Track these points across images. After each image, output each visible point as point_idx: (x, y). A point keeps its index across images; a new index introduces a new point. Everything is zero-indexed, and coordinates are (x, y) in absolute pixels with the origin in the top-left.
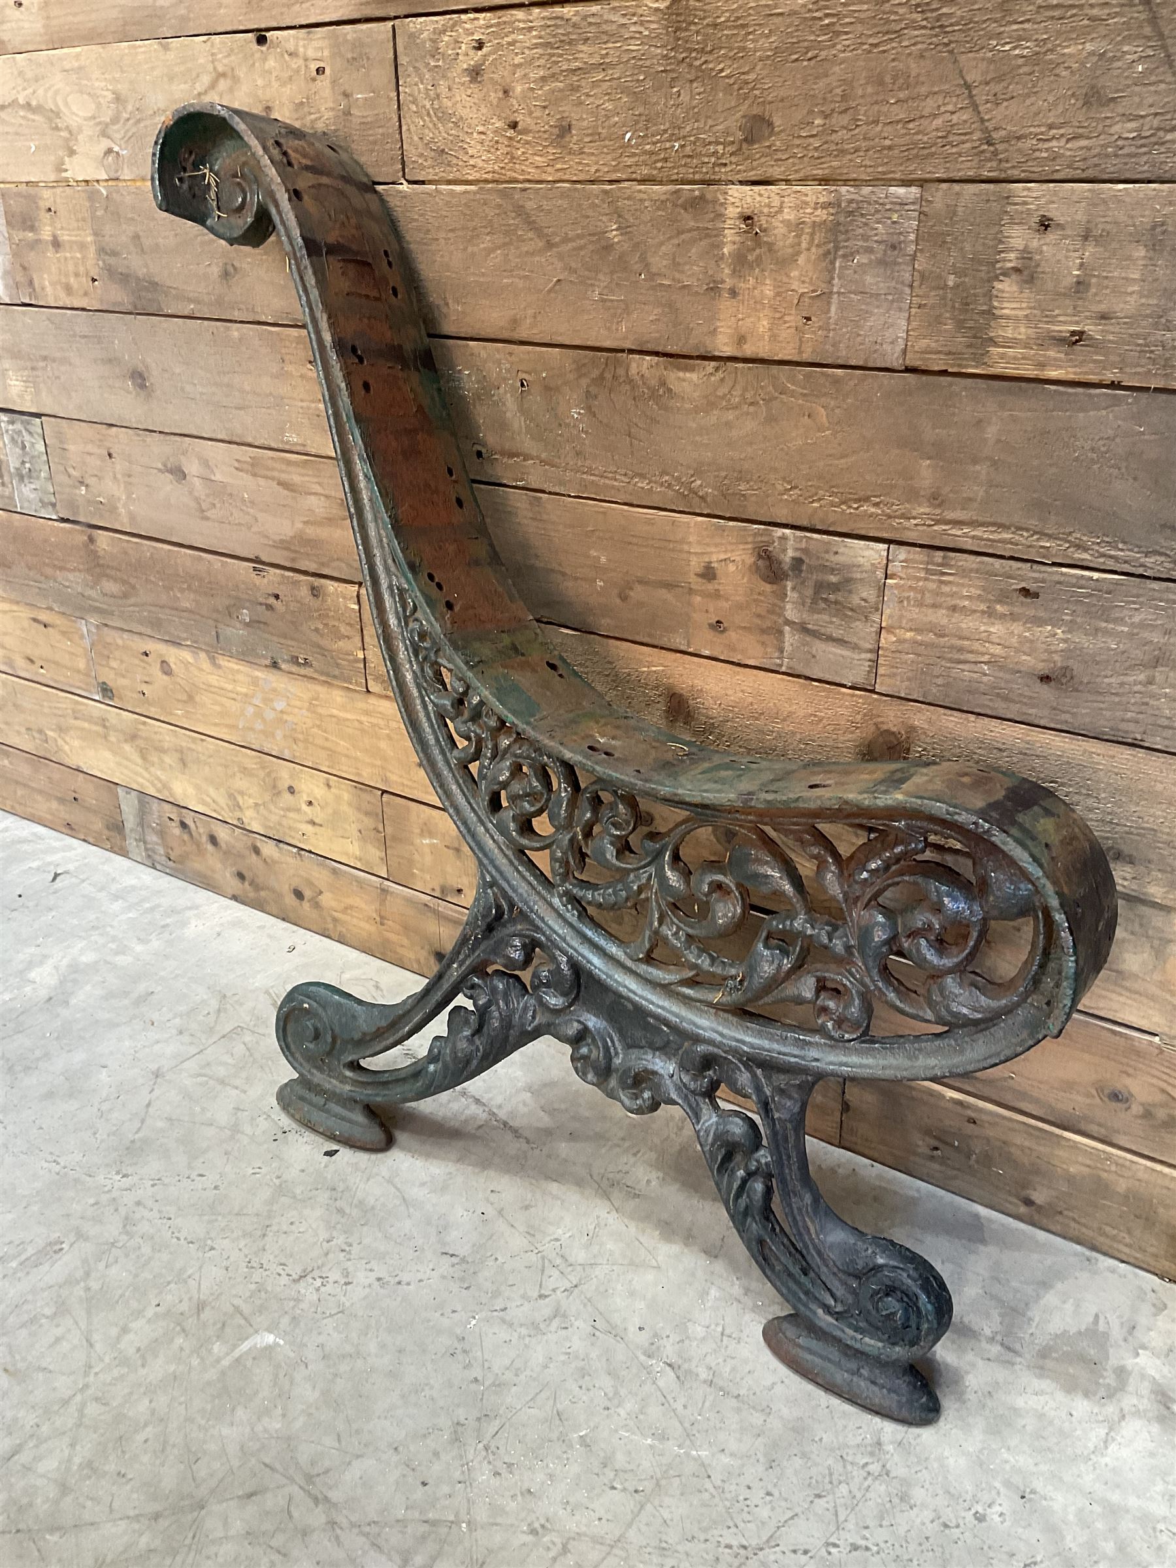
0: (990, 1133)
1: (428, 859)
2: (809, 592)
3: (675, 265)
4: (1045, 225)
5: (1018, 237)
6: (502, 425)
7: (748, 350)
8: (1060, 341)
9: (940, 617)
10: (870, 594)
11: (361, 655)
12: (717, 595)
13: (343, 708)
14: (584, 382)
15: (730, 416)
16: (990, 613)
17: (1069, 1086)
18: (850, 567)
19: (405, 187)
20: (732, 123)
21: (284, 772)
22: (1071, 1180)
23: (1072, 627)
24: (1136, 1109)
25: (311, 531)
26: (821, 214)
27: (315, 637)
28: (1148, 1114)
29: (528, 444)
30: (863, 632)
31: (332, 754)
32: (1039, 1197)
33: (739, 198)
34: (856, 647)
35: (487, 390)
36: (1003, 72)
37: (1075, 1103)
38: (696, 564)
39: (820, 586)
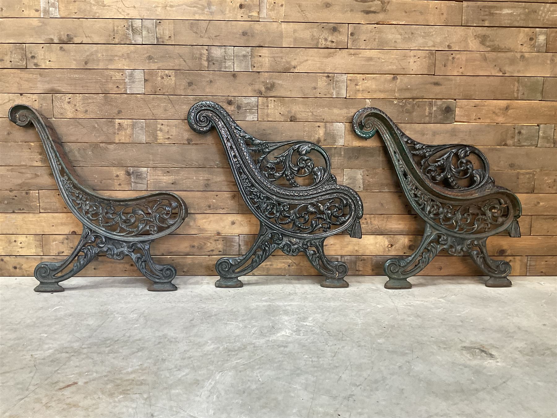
0: (176, 261)
1: (55, 247)
2: (135, 177)
3: (108, 130)
4: (162, 125)
5: (159, 126)
6: (75, 156)
7: (121, 141)
8: (167, 139)
9: (156, 177)
10: (145, 175)
11: (38, 205)
12: (119, 179)
13: (32, 218)
14: (91, 148)
15: (119, 151)
16: (164, 176)
17: (186, 247)
18: (141, 172)
19: (54, 119)
20: (116, 111)
21: (13, 238)
22: (190, 264)
23: (175, 176)
24: (196, 247)
25: (27, 181)
26: (131, 123)
27: (26, 203)
28: (198, 248)
29: (80, 159)
30: (145, 182)
31: (28, 229)
32: (185, 270)
33: (117, 121)
34: (144, 184)
35: (71, 151)
36: (154, 107)
37: (188, 250)
38: (115, 175)
39: (137, 175)
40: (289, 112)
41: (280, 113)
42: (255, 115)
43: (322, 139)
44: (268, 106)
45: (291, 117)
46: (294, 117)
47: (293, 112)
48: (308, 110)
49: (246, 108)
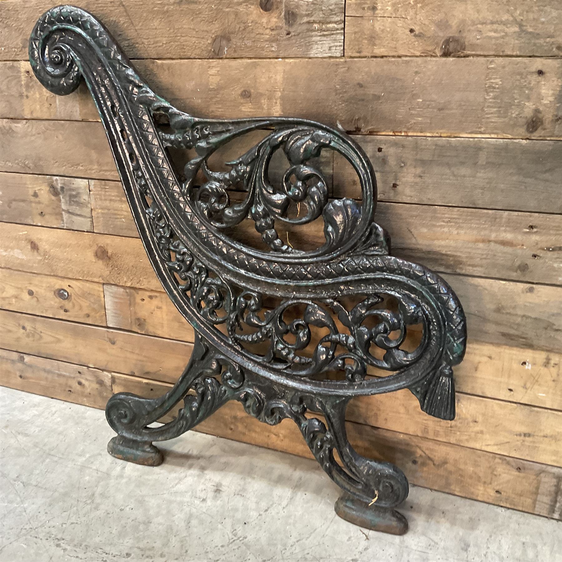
0: (157, 393)
2: (68, 199)
3: (8, 88)
7: (35, 116)
9: (107, 203)
10: (85, 197)
12: (39, 203)
15: (33, 138)
18: (78, 188)
20: (18, 41)
30: (86, 211)
33: (24, 65)
34: (85, 217)
38: (31, 192)
39: (71, 196)
40: (443, 25)
41: (412, 31)
42: (335, 40)
43: (548, 116)
44: (374, 8)
45: (447, 42)
46: (456, 40)
47: (454, 23)
48: (505, 17)
49: (312, 19)
